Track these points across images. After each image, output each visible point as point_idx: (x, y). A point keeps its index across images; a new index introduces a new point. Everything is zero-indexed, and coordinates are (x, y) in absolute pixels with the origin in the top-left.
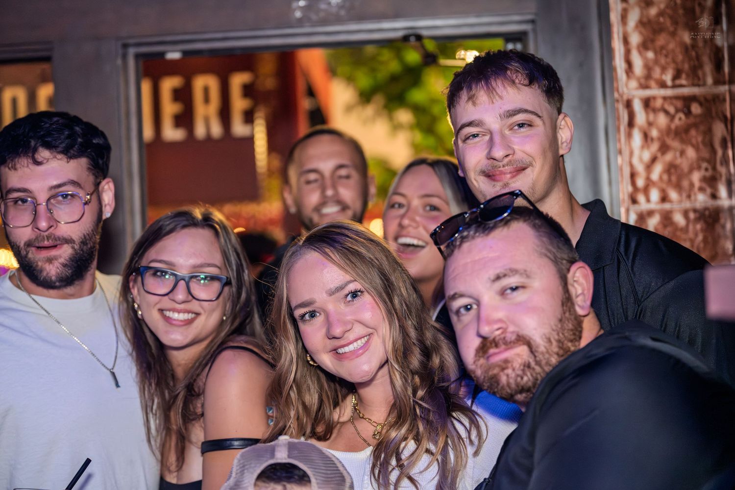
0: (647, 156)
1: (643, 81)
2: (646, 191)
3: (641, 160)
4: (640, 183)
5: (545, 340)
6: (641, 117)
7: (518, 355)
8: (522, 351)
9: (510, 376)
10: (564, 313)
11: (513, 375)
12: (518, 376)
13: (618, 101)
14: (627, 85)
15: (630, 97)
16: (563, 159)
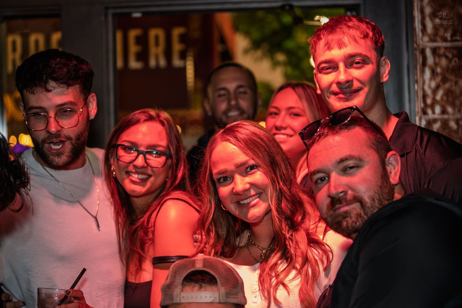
0: (433, 84)
1: (432, 37)
2: (432, 107)
3: (430, 86)
4: (429, 101)
5: (371, 199)
6: (430, 60)
7: (354, 209)
8: (356, 206)
9: (348, 222)
10: (383, 183)
11: (350, 222)
12: (353, 222)
13: (416, 49)
14: (422, 40)
15: (424, 47)
16: (383, 85)
